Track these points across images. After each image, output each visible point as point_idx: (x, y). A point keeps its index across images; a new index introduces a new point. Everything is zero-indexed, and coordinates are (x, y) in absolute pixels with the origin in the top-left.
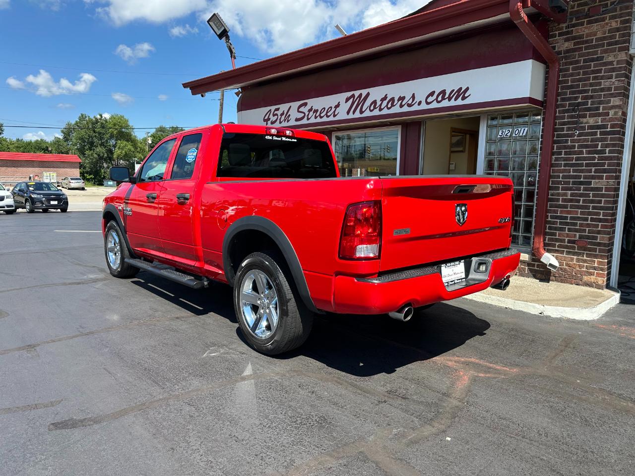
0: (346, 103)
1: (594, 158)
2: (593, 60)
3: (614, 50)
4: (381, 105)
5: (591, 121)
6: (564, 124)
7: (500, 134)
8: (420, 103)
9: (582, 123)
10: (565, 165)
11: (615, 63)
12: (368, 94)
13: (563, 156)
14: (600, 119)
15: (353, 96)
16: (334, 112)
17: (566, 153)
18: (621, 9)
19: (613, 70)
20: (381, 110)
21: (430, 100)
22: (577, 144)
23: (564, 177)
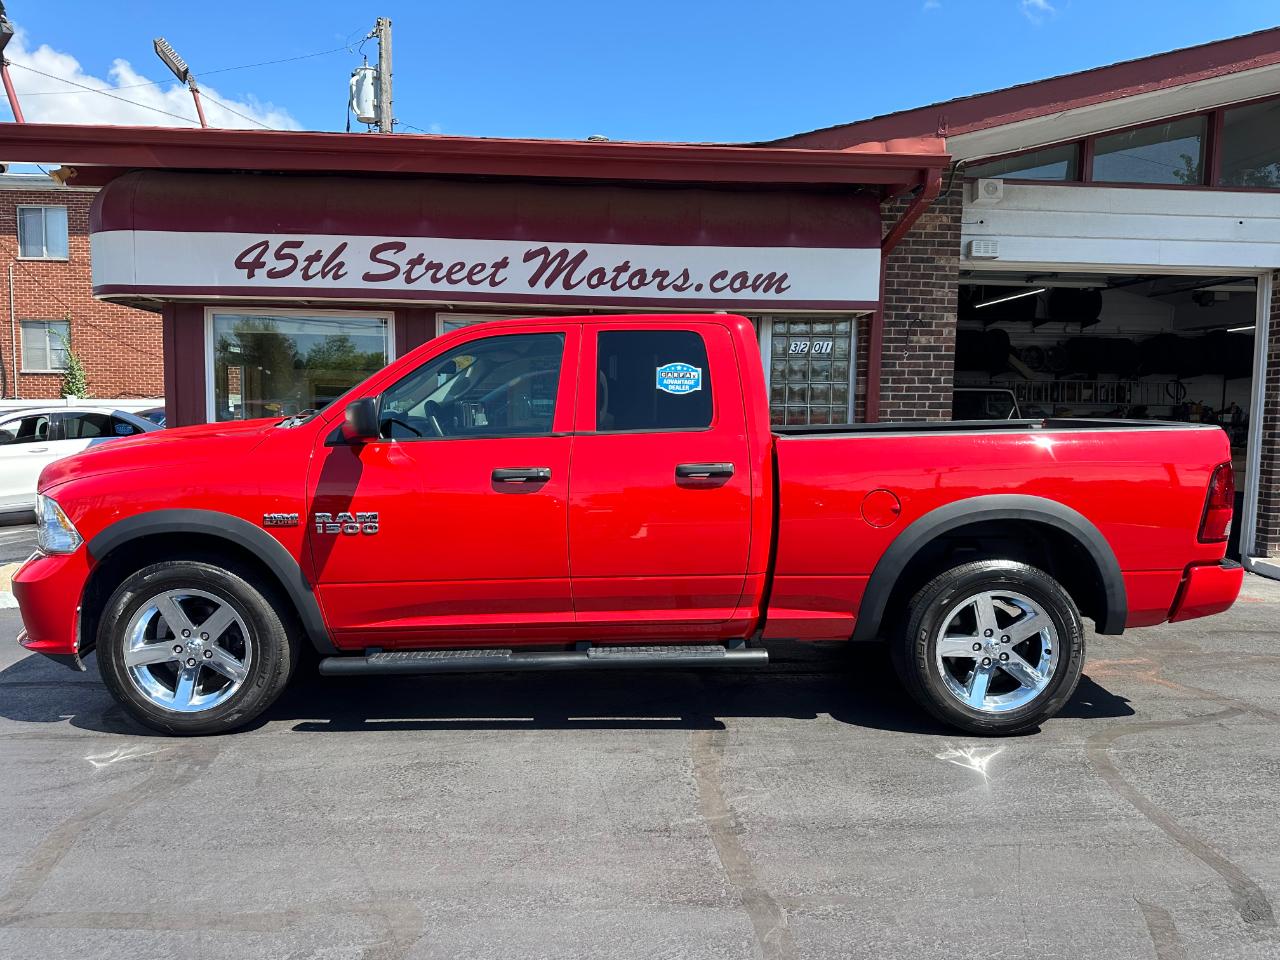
0: (525, 261)
1: (927, 389)
2: (922, 260)
3: (945, 253)
4: (615, 279)
5: (924, 340)
6: (891, 341)
7: (792, 348)
8: (699, 288)
9: (912, 342)
10: (894, 397)
11: (947, 269)
12: (583, 255)
13: (890, 385)
14: (932, 339)
15: (545, 251)
16: (494, 275)
17: (894, 381)
18: (951, 203)
19: (946, 277)
20: (614, 287)
21: (718, 284)
22: (906, 369)
23: (892, 414)
